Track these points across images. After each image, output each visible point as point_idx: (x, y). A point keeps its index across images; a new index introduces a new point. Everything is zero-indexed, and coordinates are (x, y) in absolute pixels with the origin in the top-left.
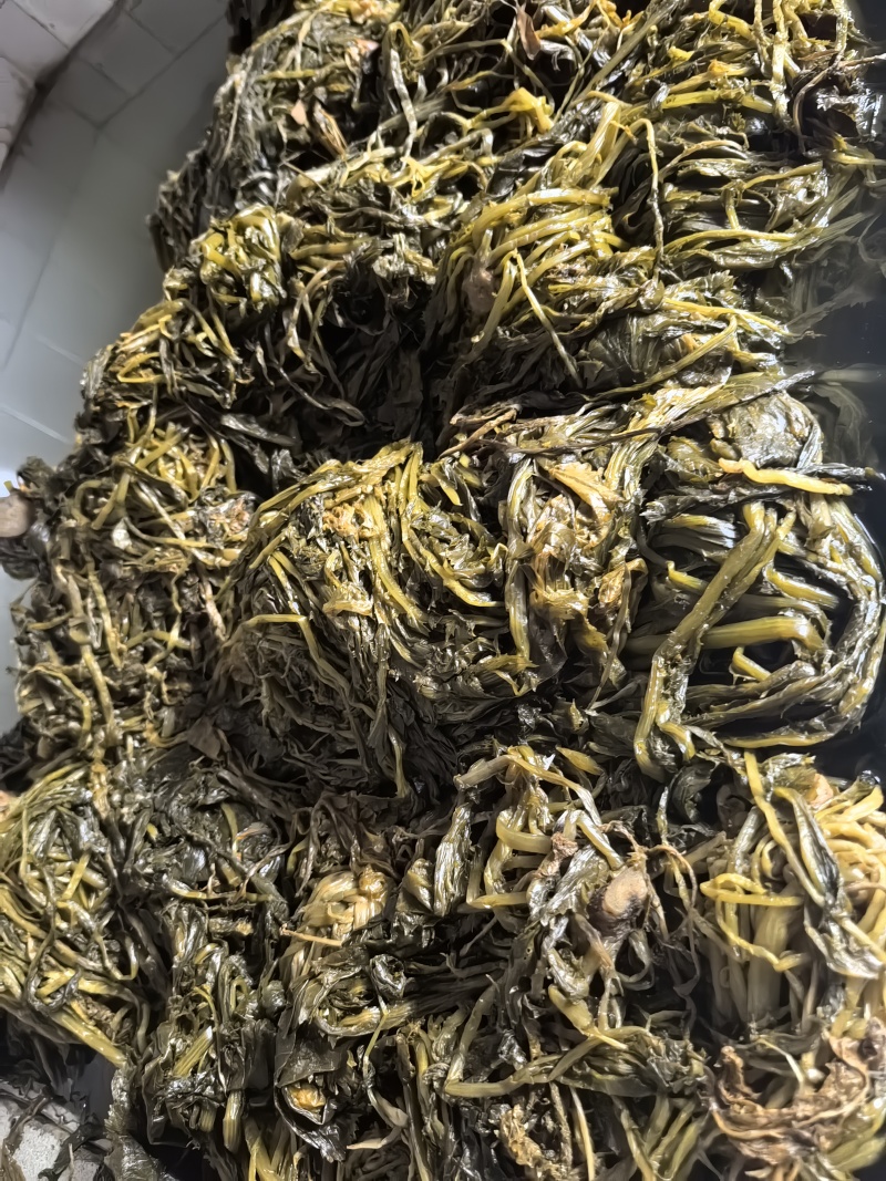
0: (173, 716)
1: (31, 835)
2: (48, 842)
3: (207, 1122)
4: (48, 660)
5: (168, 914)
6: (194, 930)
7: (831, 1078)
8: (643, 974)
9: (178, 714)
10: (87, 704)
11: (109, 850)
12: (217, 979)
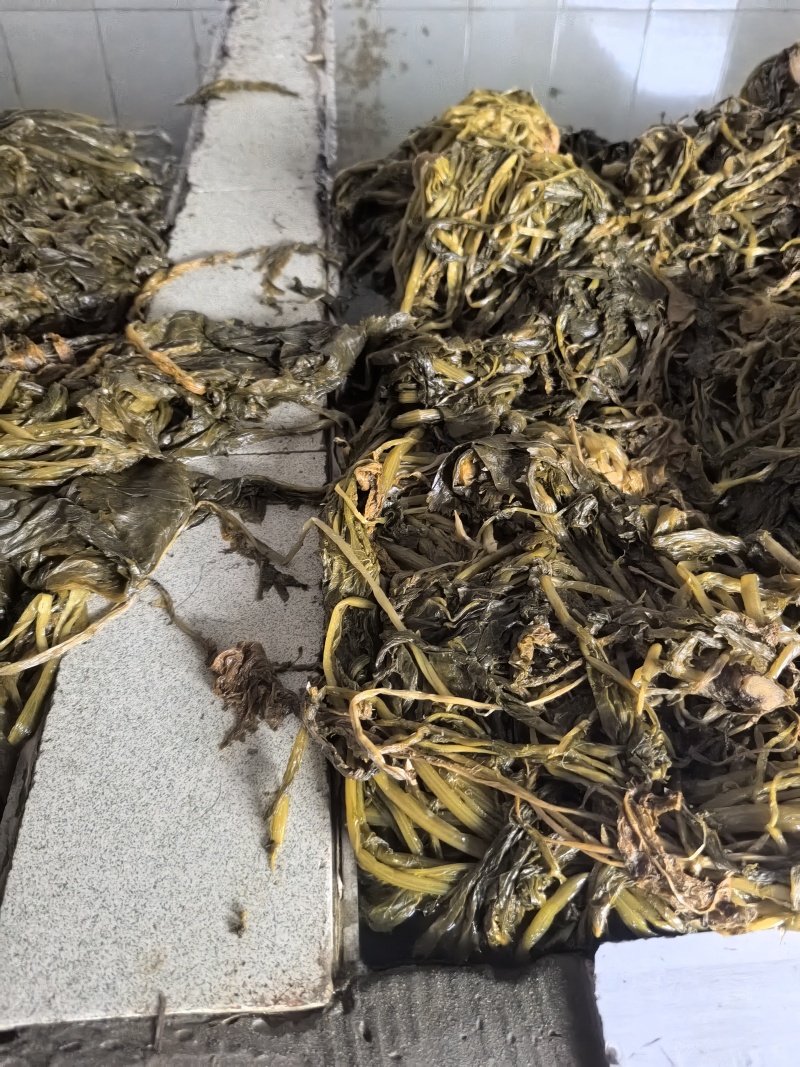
0: (680, 273)
1: (559, 182)
2: (556, 199)
3: (408, 397)
4: (698, 146)
5: (537, 318)
6: (534, 343)
7: (699, 883)
8: (692, 718)
9: (684, 276)
10: (669, 194)
11: (564, 252)
12: (508, 375)
